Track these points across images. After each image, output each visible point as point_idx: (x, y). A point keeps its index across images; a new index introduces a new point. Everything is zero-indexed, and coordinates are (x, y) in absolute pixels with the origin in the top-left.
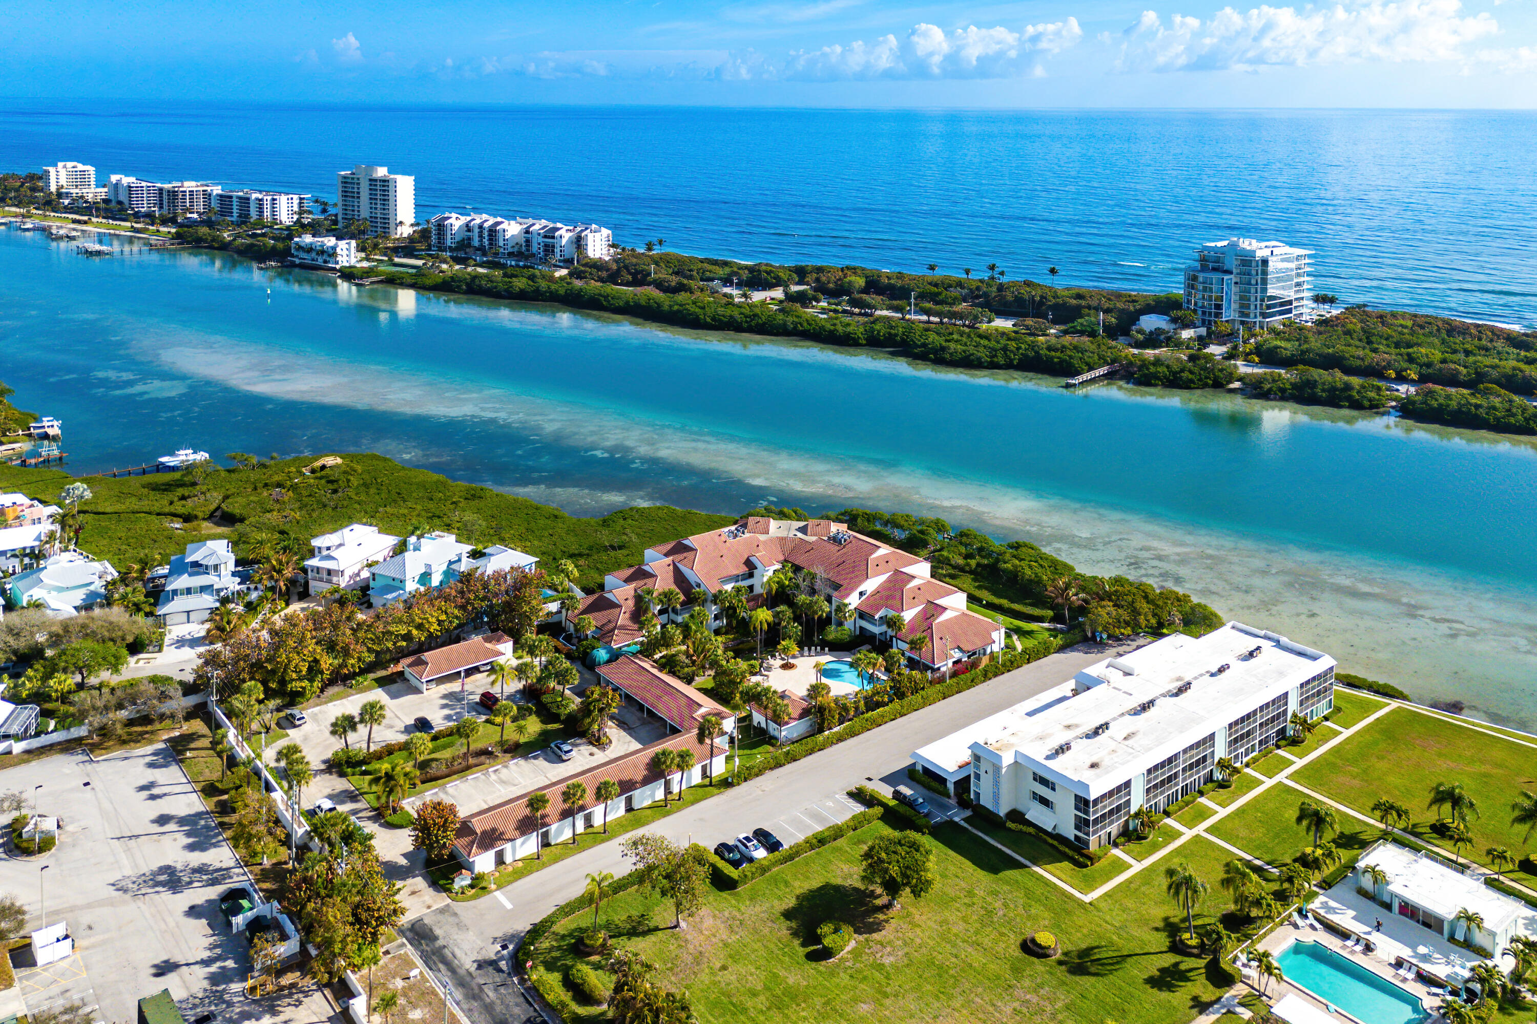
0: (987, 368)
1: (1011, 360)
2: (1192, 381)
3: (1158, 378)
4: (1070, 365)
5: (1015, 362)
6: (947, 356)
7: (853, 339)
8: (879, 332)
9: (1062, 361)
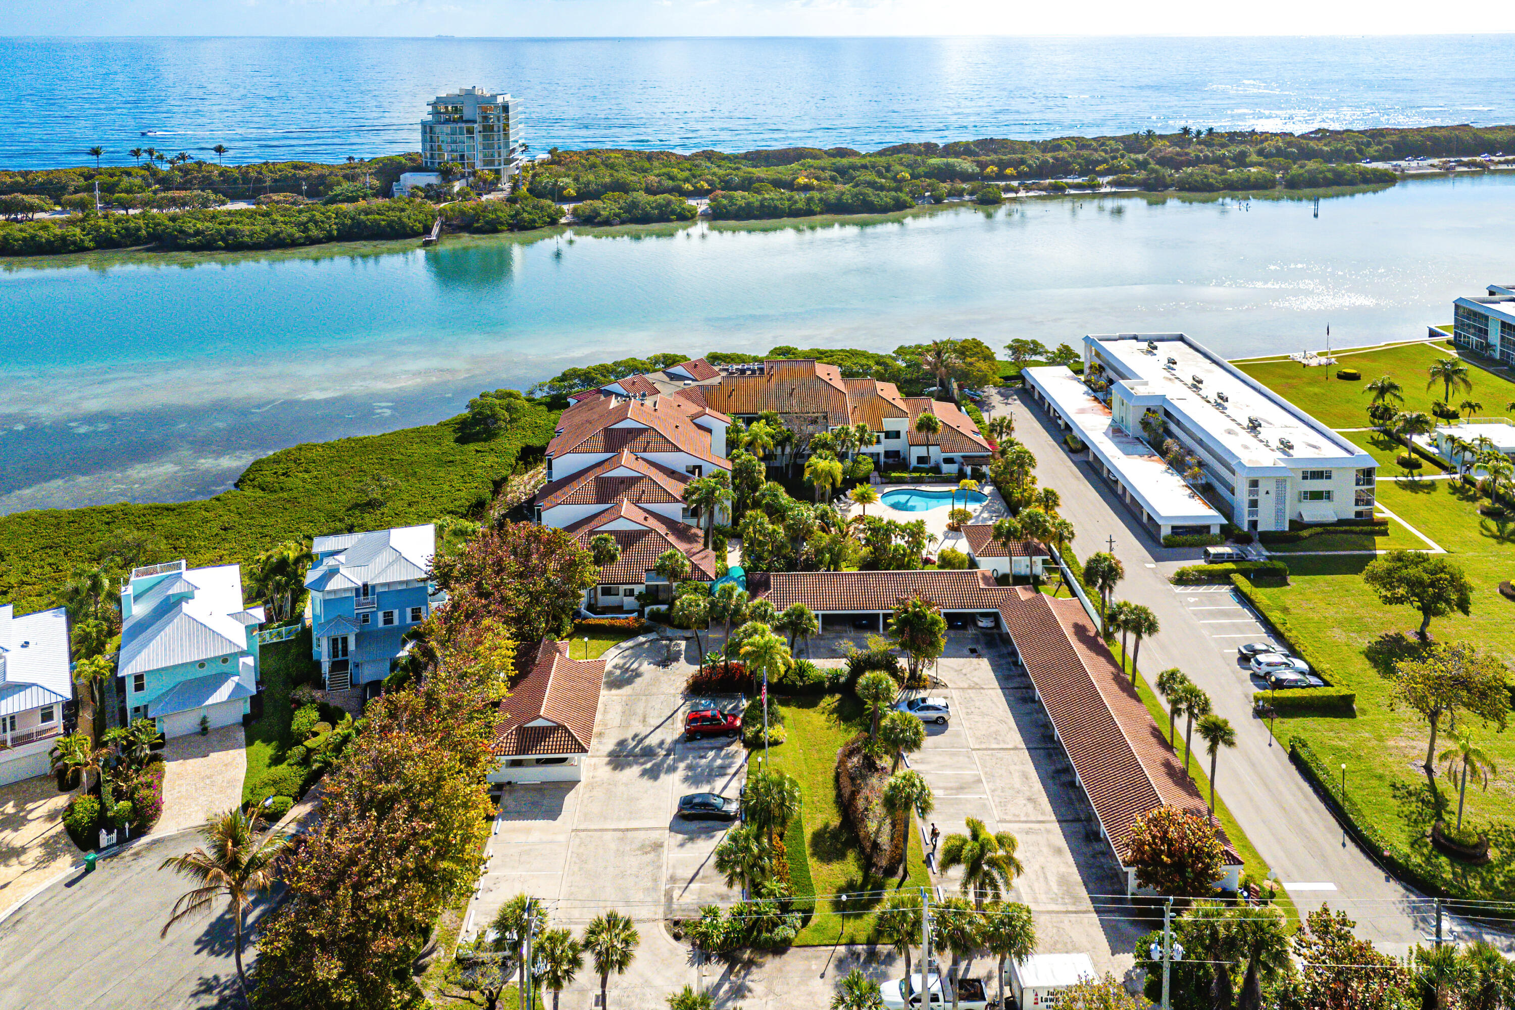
0: (303, 245)
1: (330, 232)
2: (534, 221)
3: (502, 224)
4: (403, 225)
5: (335, 233)
6: (246, 239)
7: (74, 243)
8: (108, 230)
9: (390, 224)
